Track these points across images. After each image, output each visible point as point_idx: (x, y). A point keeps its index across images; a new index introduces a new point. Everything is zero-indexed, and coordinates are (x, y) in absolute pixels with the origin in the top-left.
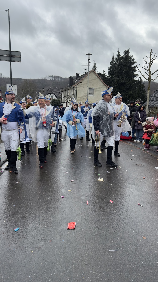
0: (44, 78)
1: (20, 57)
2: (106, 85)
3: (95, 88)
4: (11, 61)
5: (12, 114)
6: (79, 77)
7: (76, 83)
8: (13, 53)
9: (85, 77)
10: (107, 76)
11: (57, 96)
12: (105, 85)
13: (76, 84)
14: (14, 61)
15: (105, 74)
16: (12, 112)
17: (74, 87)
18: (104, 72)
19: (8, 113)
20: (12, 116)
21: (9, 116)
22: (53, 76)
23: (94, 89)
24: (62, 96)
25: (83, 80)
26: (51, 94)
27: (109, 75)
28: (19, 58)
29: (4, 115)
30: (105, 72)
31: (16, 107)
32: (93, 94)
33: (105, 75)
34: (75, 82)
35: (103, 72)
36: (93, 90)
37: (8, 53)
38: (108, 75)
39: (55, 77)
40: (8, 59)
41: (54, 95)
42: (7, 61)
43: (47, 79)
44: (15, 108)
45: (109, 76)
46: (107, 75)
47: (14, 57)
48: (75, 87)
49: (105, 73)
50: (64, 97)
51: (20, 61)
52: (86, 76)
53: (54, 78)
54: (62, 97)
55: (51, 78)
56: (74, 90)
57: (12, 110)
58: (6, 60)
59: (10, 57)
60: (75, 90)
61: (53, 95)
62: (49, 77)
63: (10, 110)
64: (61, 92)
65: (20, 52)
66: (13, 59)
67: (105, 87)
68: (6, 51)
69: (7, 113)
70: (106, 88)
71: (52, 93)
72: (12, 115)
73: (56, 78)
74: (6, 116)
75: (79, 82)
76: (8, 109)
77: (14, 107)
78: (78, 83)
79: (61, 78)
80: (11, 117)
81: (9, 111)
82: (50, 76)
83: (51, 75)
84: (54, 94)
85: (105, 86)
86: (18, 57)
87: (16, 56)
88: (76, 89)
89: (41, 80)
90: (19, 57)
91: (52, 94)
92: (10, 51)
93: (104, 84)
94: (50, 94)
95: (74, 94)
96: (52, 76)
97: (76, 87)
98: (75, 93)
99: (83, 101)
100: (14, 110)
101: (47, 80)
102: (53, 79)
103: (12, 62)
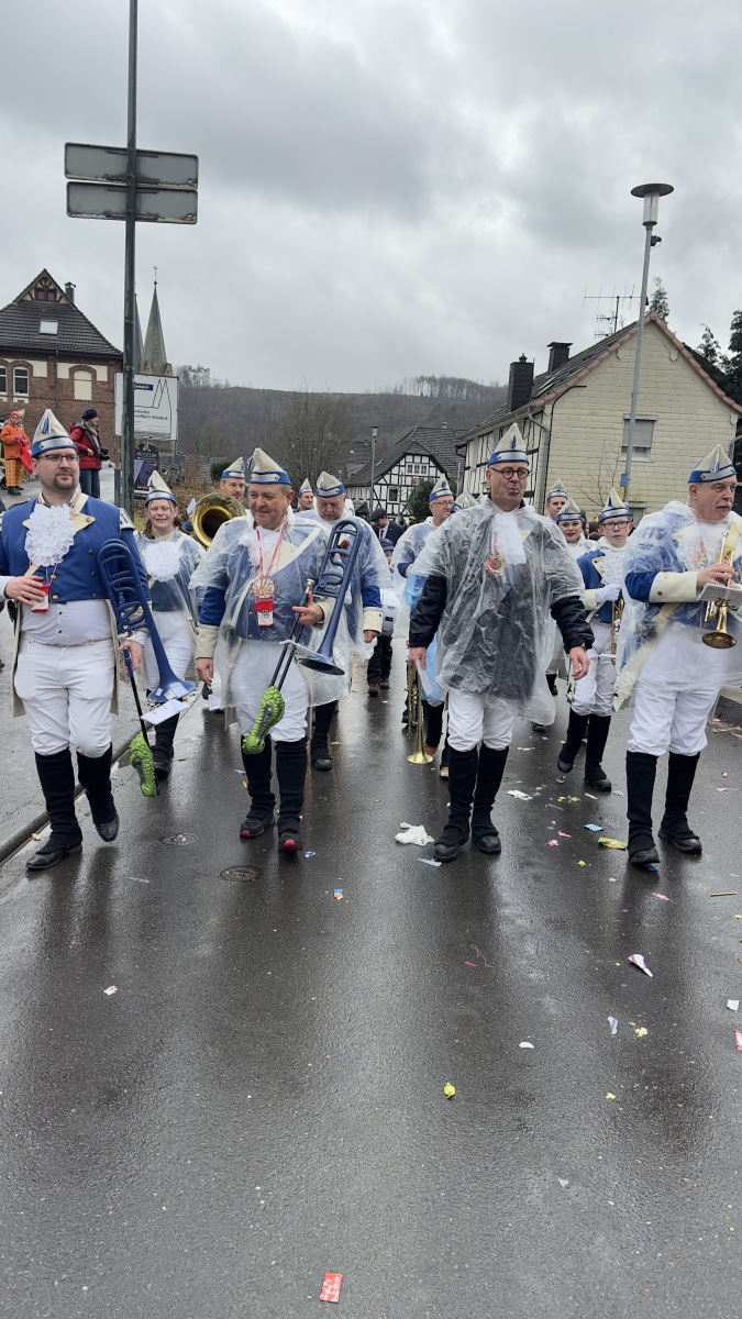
0: (393, 387)
1: (195, 192)
2: (726, 399)
3: (662, 420)
4: (131, 216)
5: (73, 560)
6: (569, 364)
7: (548, 392)
8: (148, 168)
9: (606, 353)
10: (726, 362)
11: (445, 467)
12: (721, 399)
13: (552, 395)
14: (154, 218)
15: (713, 351)
16: (74, 550)
17: (535, 411)
18: (708, 336)
19: (50, 554)
20: (73, 569)
21: (60, 572)
22: (438, 376)
23: (654, 421)
24: (471, 461)
25: (595, 372)
26: (417, 459)
27: (736, 354)
28: (185, 195)
29: (32, 569)
30: (712, 336)
31: (93, 519)
32: (645, 450)
33: (712, 353)
34: (544, 387)
35: (704, 336)
36: (647, 426)
37: (117, 166)
38: (732, 355)
39: (444, 382)
40: (117, 201)
41: (432, 464)
42: (109, 216)
43: (409, 391)
44: (86, 524)
45: (734, 359)
46: (725, 351)
47: (155, 187)
48: (542, 412)
49: (712, 341)
50: (478, 466)
51: (190, 218)
52: (610, 349)
53: (441, 387)
54: (469, 468)
55: (426, 390)
56: (537, 429)
57: (72, 539)
58: (102, 210)
59: (125, 189)
60: (542, 427)
61: (426, 460)
62: (419, 382)
63: (63, 540)
64: (461, 448)
65: (195, 157)
66: (149, 202)
67: (720, 412)
68: (103, 153)
69: (48, 558)
70: (727, 419)
71: (422, 452)
72: (76, 564)
73: (450, 388)
74: (41, 570)
75: (570, 384)
76: (53, 534)
77: (82, 522)
78: (565, 388)
79: (473, 387)
80: (67, 578)
81: (58, 545)
82: (422, 379)
83: (428, 374)
84: (431, 458)
85: (724, 408)
86: (181, 187)
87: (164, 186)
88: (546, 422)
89: (381, 395)
90: (189, 188)
91: (421, 456)
92: (132, 154)
93: (715, 393)
94: (409, 459)
95: (537, 450)
96: (431, 380)
97: (548, 410)
98: (542, 446)
99: (585, 489)
100: (84, 535)
101: (405, 396)
102: (436, 393)
103: (137, 223)
